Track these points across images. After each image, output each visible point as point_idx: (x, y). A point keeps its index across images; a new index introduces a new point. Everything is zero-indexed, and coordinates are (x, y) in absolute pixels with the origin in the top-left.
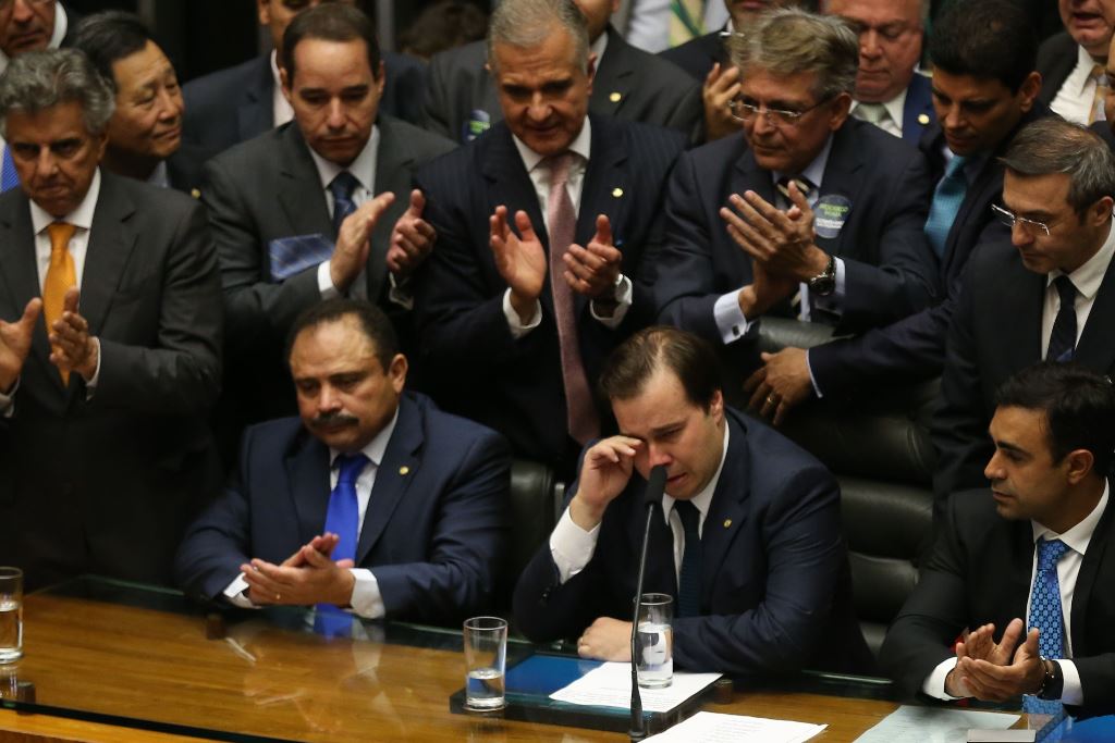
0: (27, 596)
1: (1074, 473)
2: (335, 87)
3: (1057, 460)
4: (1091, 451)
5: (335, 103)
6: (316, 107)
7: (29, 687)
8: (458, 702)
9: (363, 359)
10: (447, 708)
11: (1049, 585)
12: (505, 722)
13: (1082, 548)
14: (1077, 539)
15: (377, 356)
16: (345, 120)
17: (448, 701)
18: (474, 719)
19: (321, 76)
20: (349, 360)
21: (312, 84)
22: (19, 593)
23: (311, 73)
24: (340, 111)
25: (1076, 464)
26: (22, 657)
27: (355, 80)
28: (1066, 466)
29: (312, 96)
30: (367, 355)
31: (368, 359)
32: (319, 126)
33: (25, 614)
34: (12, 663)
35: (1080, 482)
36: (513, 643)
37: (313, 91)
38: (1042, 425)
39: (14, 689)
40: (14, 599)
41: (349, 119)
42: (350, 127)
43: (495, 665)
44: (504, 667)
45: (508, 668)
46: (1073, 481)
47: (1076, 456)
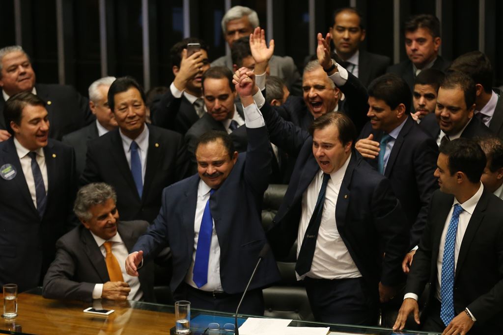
0: (19, 295)
1: (459, 179)
2: (216, 95)
5: (217, 101)
7: (20, 327)
8: (173, 332)
9: (224, 156)
10: (169, 333)
15: (229, 154)
16: (220, 106)
17: (169, 331)
20: (219, 156)
21: (209, 94)
22: (16, 293)
24: (218, 103)
25: (459, 177)
26: (17, 316)
28: (456, 177)
29: (209, 98)
30: (226, 154)
31: (226, 156)
32: (212, 108)
33: (18, 301)
34: (13, 318)
36: (193, 310)
37: (209, 96)
39: (14, 327)
40: (14, 295)
43: (186, 318)
44: (189, 319)
45: (191, 319)
46: (459, 182)
47: (459, 174)
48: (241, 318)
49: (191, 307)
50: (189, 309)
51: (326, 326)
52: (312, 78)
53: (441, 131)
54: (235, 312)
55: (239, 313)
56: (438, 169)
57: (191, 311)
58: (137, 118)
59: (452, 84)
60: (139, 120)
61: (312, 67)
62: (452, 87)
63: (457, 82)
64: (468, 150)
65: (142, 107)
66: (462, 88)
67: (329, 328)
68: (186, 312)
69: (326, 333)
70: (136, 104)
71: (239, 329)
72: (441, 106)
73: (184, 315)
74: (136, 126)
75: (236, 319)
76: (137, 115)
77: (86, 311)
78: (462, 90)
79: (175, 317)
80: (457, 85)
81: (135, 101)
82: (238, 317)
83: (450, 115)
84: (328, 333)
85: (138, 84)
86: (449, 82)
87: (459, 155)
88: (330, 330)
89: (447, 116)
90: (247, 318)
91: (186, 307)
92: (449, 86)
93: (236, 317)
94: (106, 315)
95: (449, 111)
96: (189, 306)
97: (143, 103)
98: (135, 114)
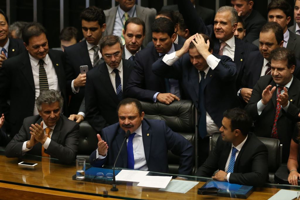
1: (236, 134)
2: (135, 34)
3: (232, 130)
4: (239, 129)
5: (134, 37)
6: (130, 38)
8: (74, 178)
9: (136, 113)
10: (72, 179)
11: (233, 158)
12: (84, 182)
13: (239, 150)
14: (239, 148)
17: (72, 177)
18: (78, 181)
19: (133, 31)
20: (133, 113)
21: (130, 32)
23: (130, 30)
24: (135, 39)
25: (237, 132)
27: (139, 33)
28: (235, 132)
29: (129, 35)
32: (129, 42)
35: (237, 136)
37: (130, 34)
38: (229, 123)
41: (137, 42)
42: (137, 43)
43: (83, 169)
44: (85, 170)
45: (86, 170)
46: (236, 136)
47: (237, 131)
48: (117, 170)
49: (86, 162)
50: (84, 164)
51: (170, 176)
52: (220, 17)
53: (265, 59)
54: (113, 167)
55: (115, 167)
56: (222, 126)
57: (86, 164)
58: (3, 32)
59: (267, 29)
60: (5, 33)
61: (221, 10)
62: (267, 31)
63: (270, 28)
64: (242, 116)
65: (6, 25)
66: (273, 31)
67: (172, 177)
68: (83, 165)
69: (170, 180)
70: (3, 23)
71: (115, 177)
72: (262, 43)
73: (81, 167)
74: (3, 37)
75: (114, 170)
76: (3, 30)
77: (19, 164)
78: (273, 32)
79: (76, 168)
80: (270, 30)
81: (2, 22)
82: (116, 169)
83: (267, 48)
84: (171, 180)
85: (3, 12)
86: (265, 28)
87: (238, 119)
88: (173, 178)
89: (266, 49)
90: (121, 170)
91: (83, 162)
92: (266, 31)
93: (114, 169)
94: (32, 167)
95: (267, 46)
96: (85, 162)
97: (6, 23)
98: (2, 30)
